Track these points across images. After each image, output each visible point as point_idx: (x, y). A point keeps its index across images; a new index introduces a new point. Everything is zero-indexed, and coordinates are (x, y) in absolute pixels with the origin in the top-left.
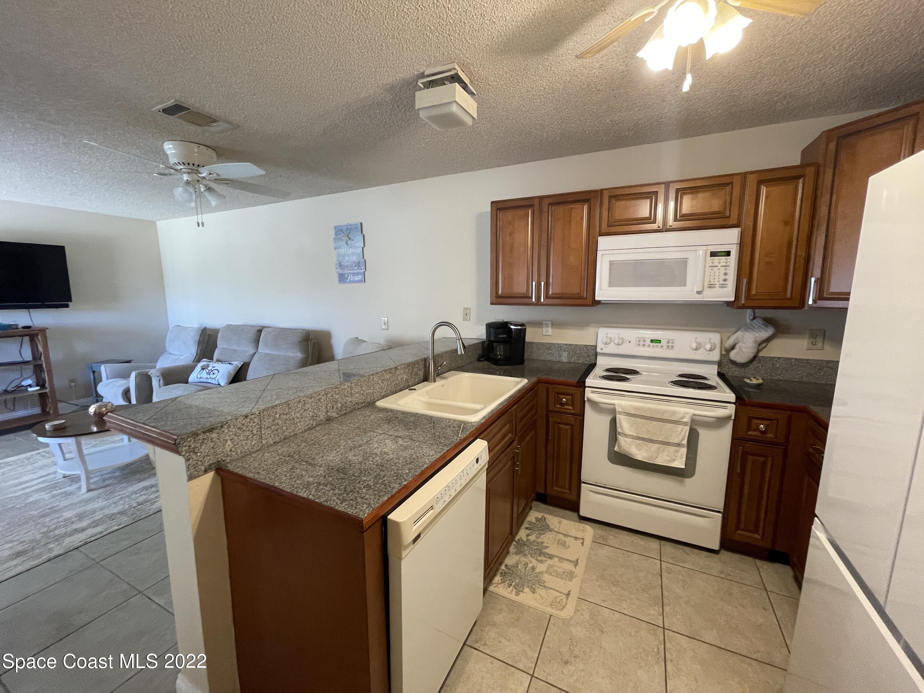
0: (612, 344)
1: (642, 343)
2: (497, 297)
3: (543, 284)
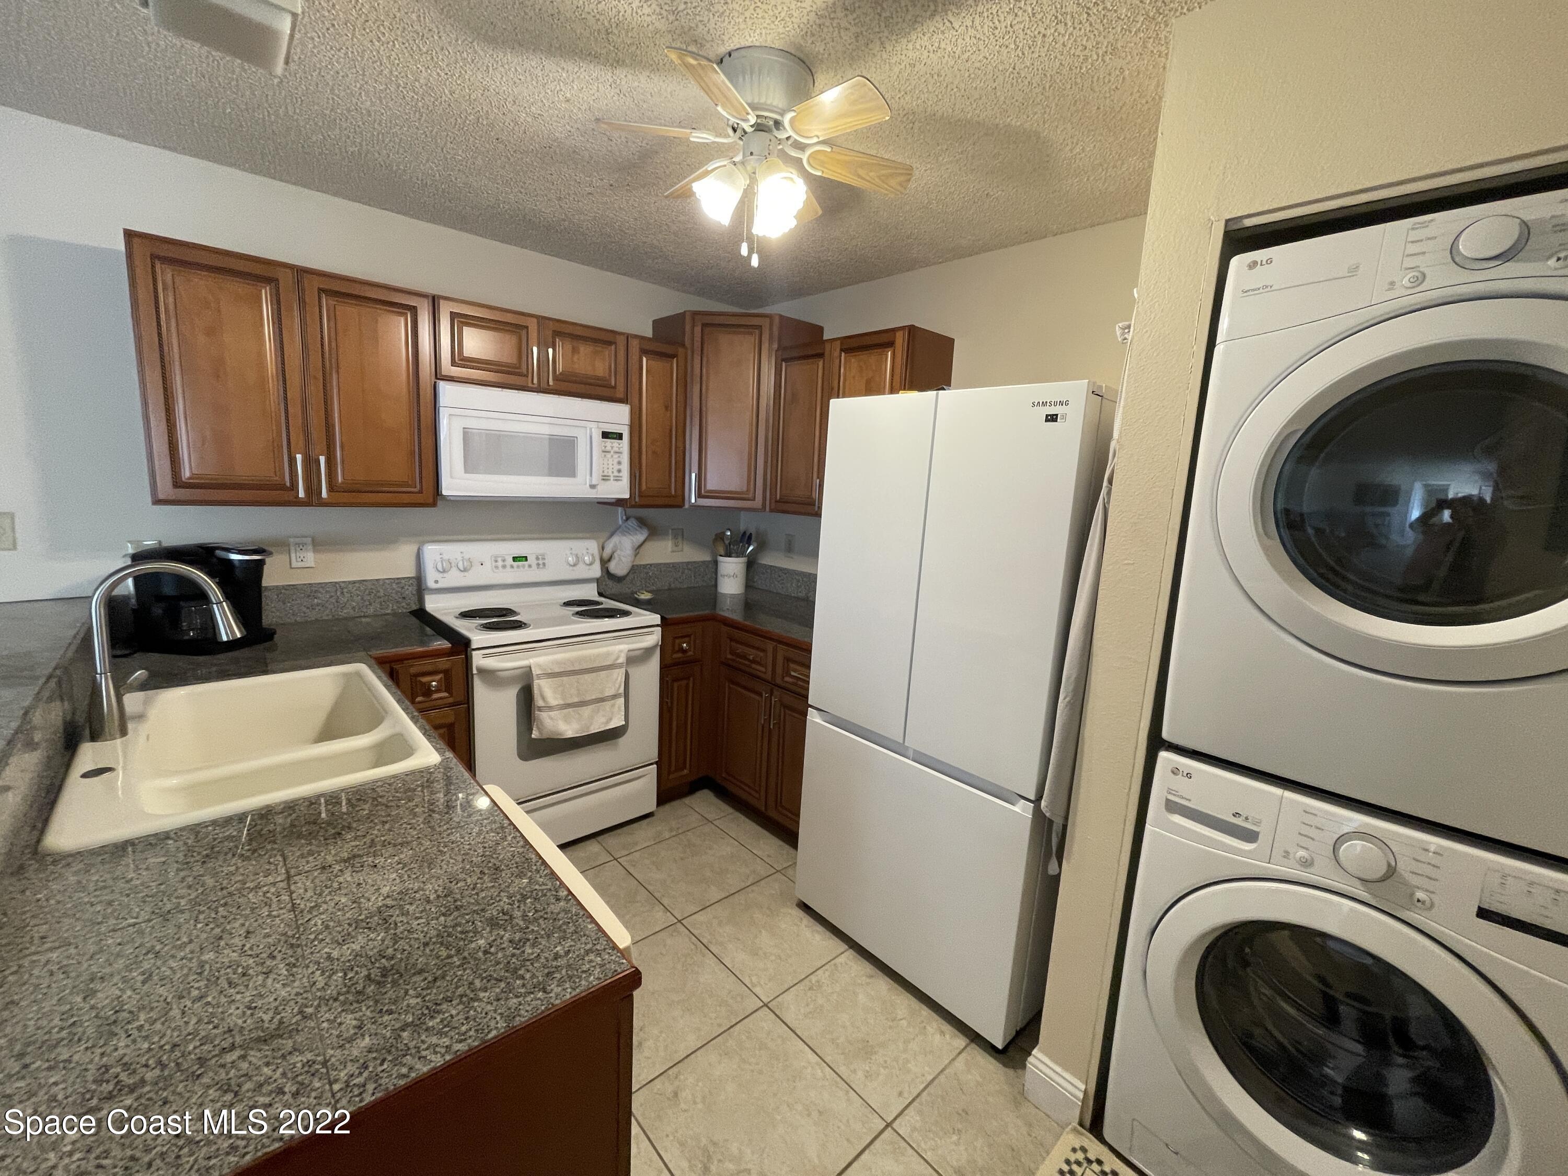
0: (454, 569)
1: (500, 563)
2: (177, 483)
3: (322, 459)
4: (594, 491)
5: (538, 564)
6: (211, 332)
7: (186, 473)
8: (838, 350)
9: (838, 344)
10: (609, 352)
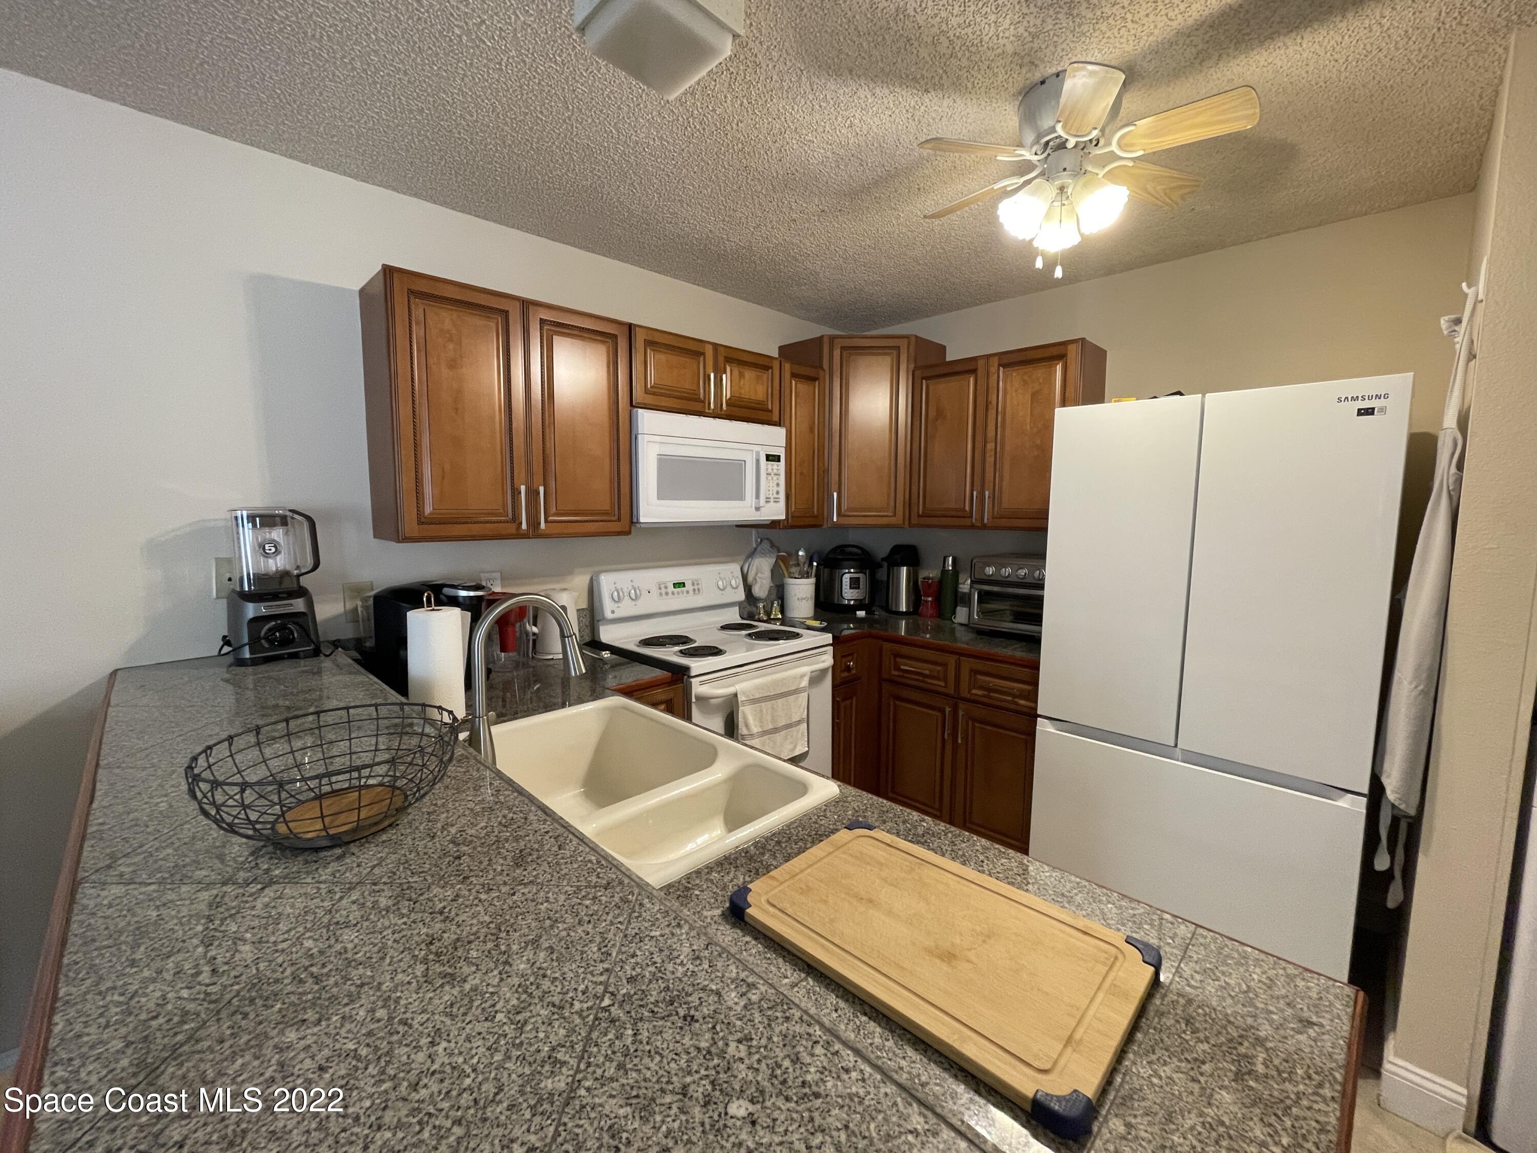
0: (627, 599)
1: (663, 591)
2: (422, 520)
3: (542, 489)
4: (758, 513)
5: (694, 590)
6: (453, 365)
7: (428, 510)
8: (996, 365)
9: (995, 361)
10: (766, 376)
